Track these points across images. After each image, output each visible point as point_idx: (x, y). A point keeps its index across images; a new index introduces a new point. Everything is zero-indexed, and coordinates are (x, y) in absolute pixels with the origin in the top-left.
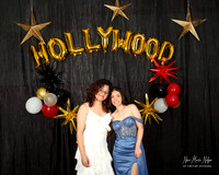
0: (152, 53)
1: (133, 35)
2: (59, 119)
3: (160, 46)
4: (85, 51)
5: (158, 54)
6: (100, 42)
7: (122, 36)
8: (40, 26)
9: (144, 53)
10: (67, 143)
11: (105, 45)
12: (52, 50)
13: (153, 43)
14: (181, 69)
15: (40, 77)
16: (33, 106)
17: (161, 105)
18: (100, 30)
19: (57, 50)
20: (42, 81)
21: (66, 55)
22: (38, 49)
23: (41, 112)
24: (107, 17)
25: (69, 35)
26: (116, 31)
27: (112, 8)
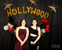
1: (37, 10)
4: (23, 13)
5: (44, 16)
7: (34, 10)
8: (10, 5)
9: (40, 15)
10: (15, 40)
11: (28, 12)
12: (13, 12)
15: (9, 20)
16: (6, 28)
17: (44, 31)
18: (27, 7)
21: (17, 14)
22: (9, 11)
23: (8, 30)
24: (30, 4)
25: (18, 8)
26: (32, 8)
27: (31, 1)
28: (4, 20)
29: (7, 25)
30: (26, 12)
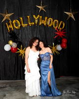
0: (55, 26)
1: (48, 19)
2: (18, 53)
3: (59, 23)
4: (28, 25)
5: (58, 27)
6: (34, 21)
7: (43, 19)
8: (10, 15)
9: (52, 26)
10: (21, 63)
11: (36, 23)
12: (14, 25)
13: (56, 22)
15: (10, 36)
16: (7, 48)
17: (59, 48)
18: (34, 16)
19: (17, 25)
20: (11, 38)
22: (9, 24)
23: (10, 50)
24: (37, 11)
25: (21, 18)
26: (41, 17)
27: (39, 7)
28: (4, 36)
29: (8, 43)
30: (33, 23)
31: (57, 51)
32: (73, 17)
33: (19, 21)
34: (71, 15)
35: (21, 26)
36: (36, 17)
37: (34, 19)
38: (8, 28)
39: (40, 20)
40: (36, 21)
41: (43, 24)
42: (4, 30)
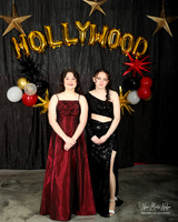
0: (127, 48)
1: (109, 30)
2: (38, 108)
3: (135, 41)
4: (64, 44)
5: (133, 49)
6: (78, 36)
7: (99, 31)
8: (21, 19)
11: (83, 39)
13: (128, 38)
14: (154, 63)
15: (21, 68)
16: (14, 95)
17: (134, 97)
18: (78, 24)
19: (37, 43)
20: (23, 72)
21: (46, 47)
22: (19, 41)
23: (21, 101)
25: (48, 28)
26: (94, 26)
27: (91, 3)
28: (6, 67)
29: (15, 84)
30: (76, 40)
31: (129, 104)
32: (167, 27)
33: (43, 34)
34: (162, 22)
35: (48, 46)
36: (83, 25)
37: (78, 31)
38: (18, 50)
39: (92, 33)
40: (83, 35)
41: (97, 43)
42: (9, 55)
